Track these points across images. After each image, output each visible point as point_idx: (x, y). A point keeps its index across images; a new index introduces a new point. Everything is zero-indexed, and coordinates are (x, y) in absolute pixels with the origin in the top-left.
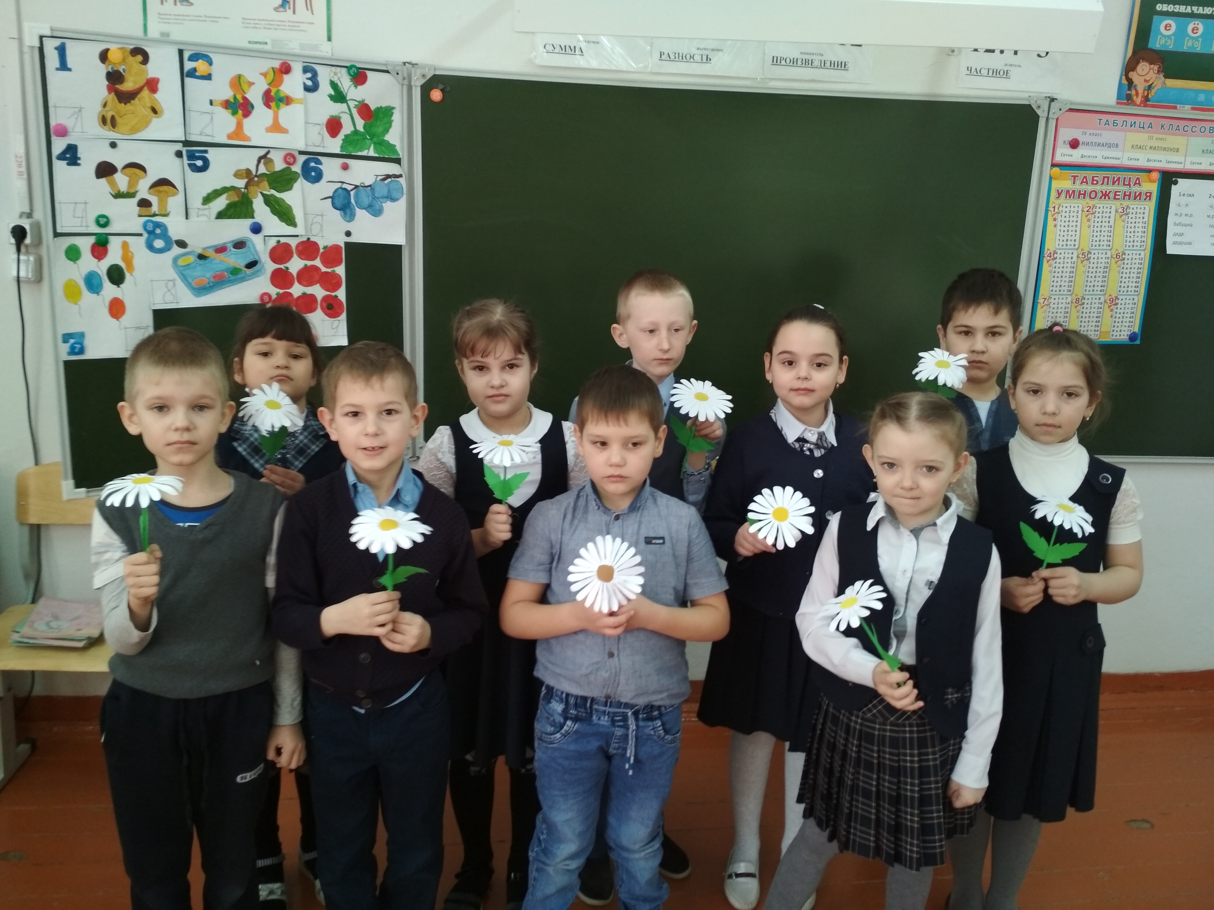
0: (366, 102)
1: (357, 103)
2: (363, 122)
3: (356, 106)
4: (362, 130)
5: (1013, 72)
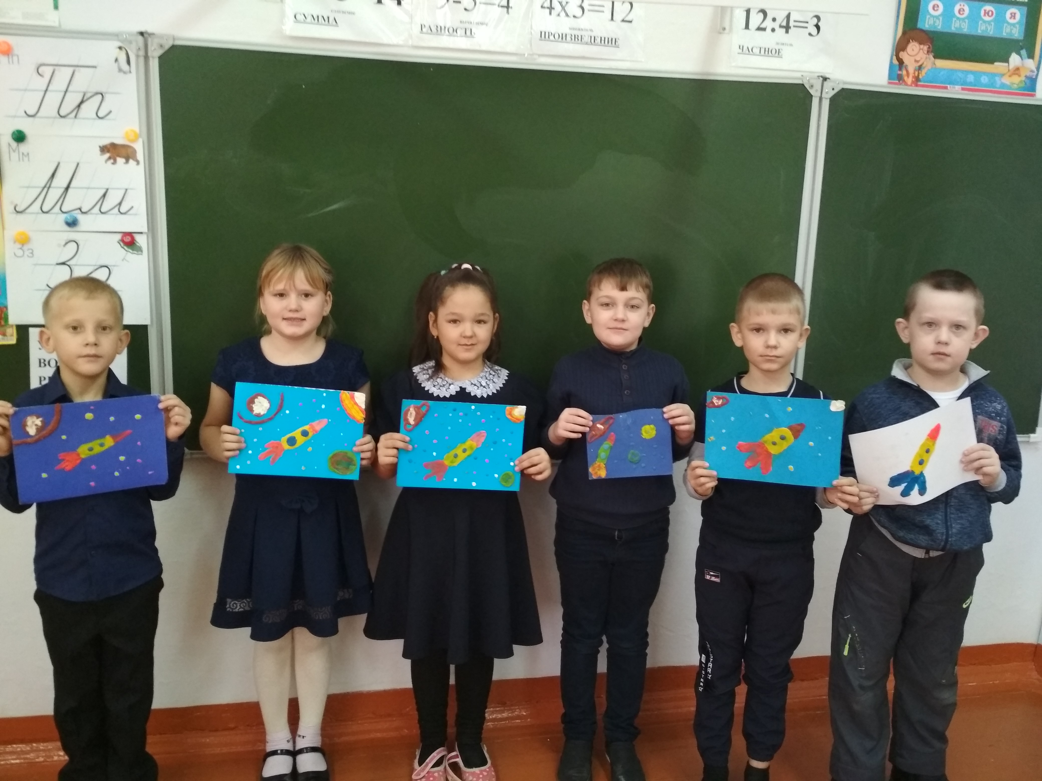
5: (786, 51)
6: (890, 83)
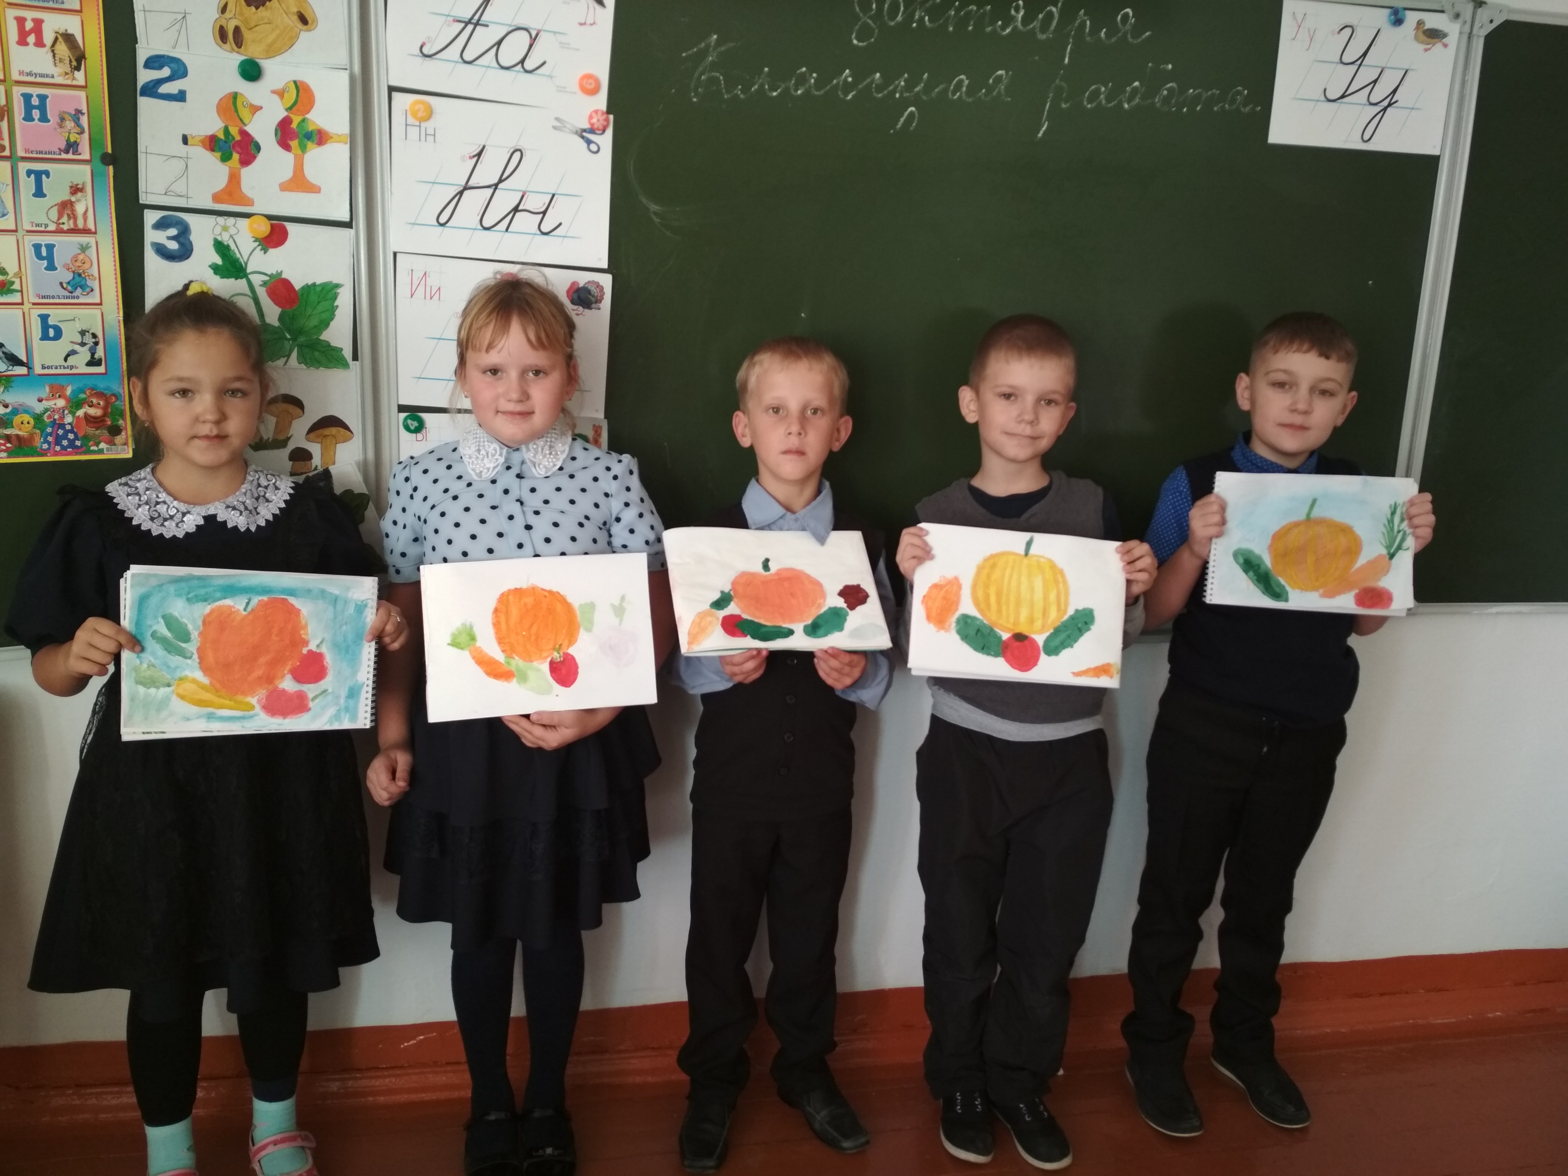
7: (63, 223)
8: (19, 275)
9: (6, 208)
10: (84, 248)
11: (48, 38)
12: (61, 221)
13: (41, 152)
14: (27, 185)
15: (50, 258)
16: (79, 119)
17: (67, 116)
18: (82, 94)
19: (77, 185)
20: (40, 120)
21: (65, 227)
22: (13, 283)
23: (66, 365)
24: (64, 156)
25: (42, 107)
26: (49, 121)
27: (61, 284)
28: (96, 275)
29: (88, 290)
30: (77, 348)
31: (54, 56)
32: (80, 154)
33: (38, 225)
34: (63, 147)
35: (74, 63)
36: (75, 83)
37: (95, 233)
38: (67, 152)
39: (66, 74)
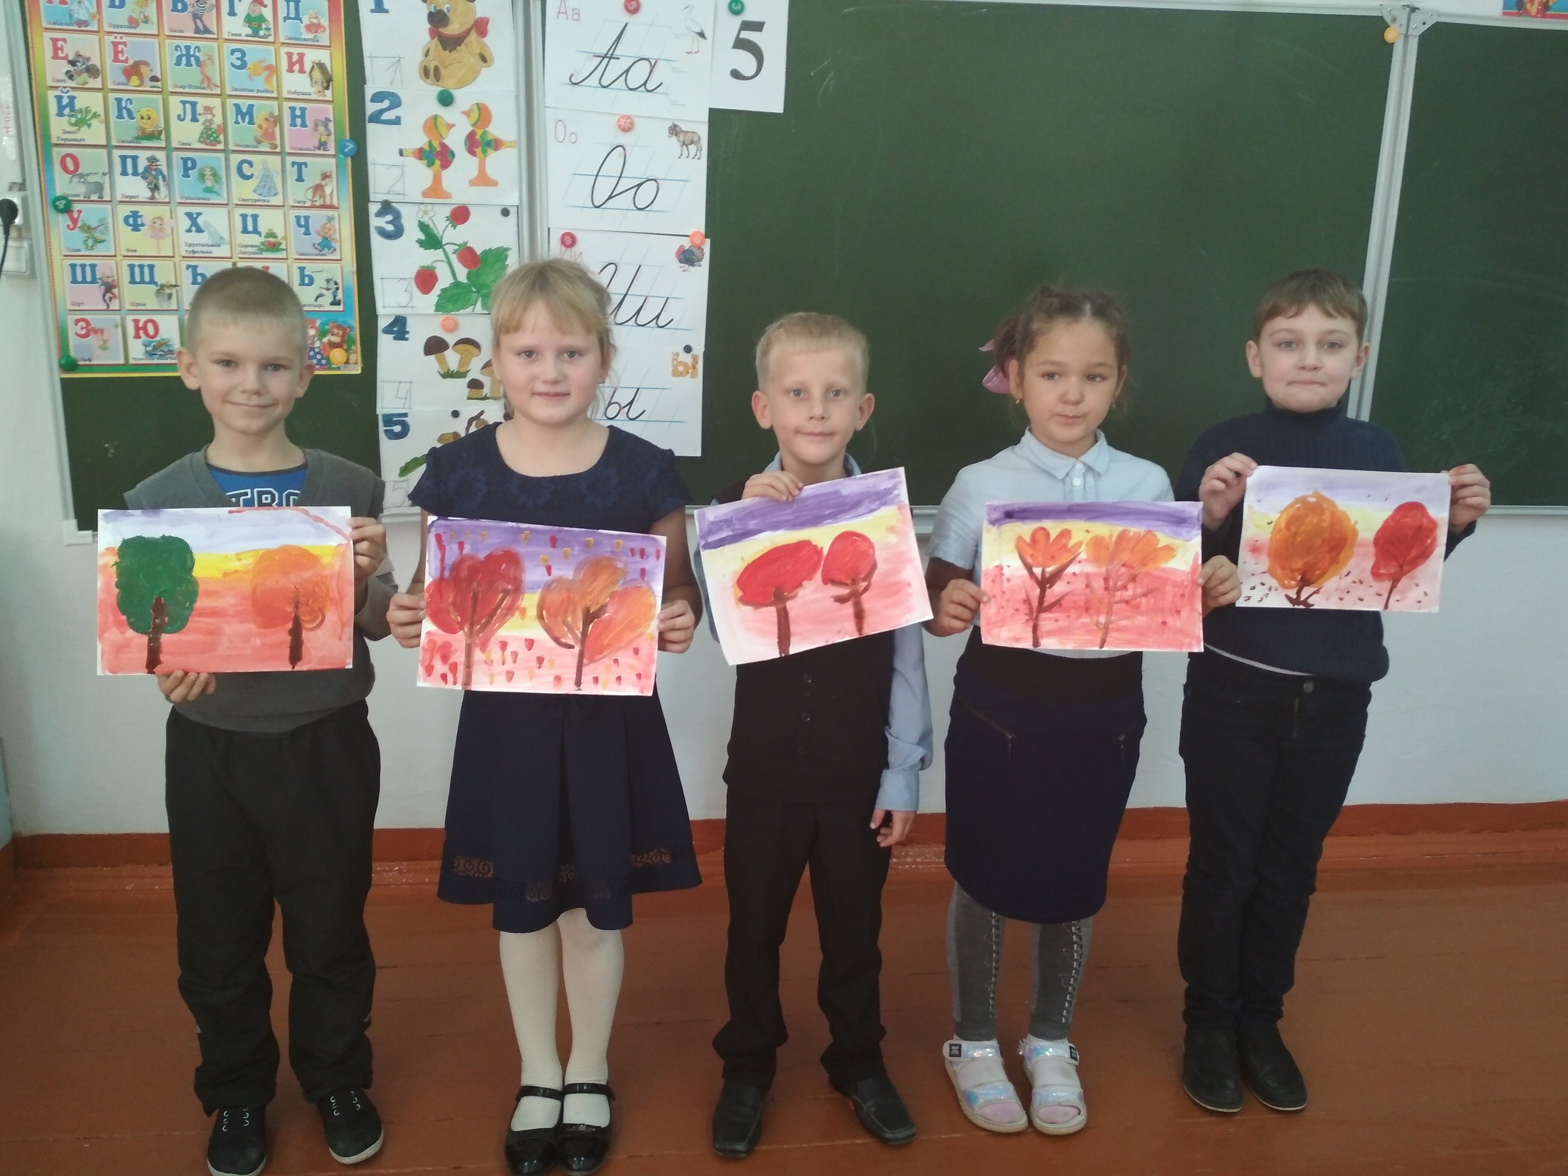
0: (468, 245)
1: (457, 247)
2: (465, 271)
3: (455, 252)
4: (464, 280)
6: (1505, 14)
7: (316, 201)
8: (285, 238)
9: (277, 190)
10: (330, 219)
11: (308, 67)
12: (315, 199)
13: (301, 149)
14: (292, 172)
15: (307, 226)
16: (327, 125)
17: (319, 123)
18: (330, 107)
19: (326, 173)
20: (301, 126)
21: (317, 204)
22: (281, 244)
23: (316, 303)
24: (317, 152)
25: (302, 117)
26: (307, 127)
27: (314, 244)
28: (338, 238)
29: (332, 249)
30: (324, 292)
31: (311, 80)
32: (328, 150)
33: (299, 202)
34: (317, 144)
35: (325, 84)
36: (325, 99)
37: (338, 208)
38: (319, 149)
39: (320, 92)
